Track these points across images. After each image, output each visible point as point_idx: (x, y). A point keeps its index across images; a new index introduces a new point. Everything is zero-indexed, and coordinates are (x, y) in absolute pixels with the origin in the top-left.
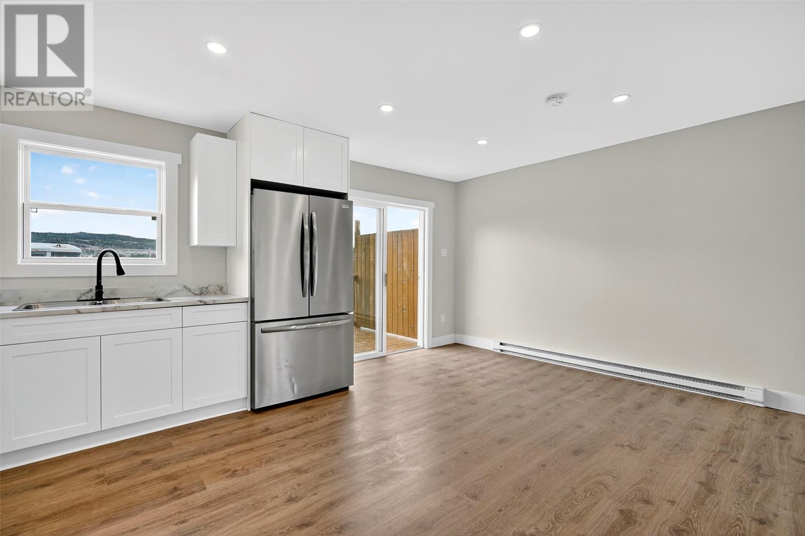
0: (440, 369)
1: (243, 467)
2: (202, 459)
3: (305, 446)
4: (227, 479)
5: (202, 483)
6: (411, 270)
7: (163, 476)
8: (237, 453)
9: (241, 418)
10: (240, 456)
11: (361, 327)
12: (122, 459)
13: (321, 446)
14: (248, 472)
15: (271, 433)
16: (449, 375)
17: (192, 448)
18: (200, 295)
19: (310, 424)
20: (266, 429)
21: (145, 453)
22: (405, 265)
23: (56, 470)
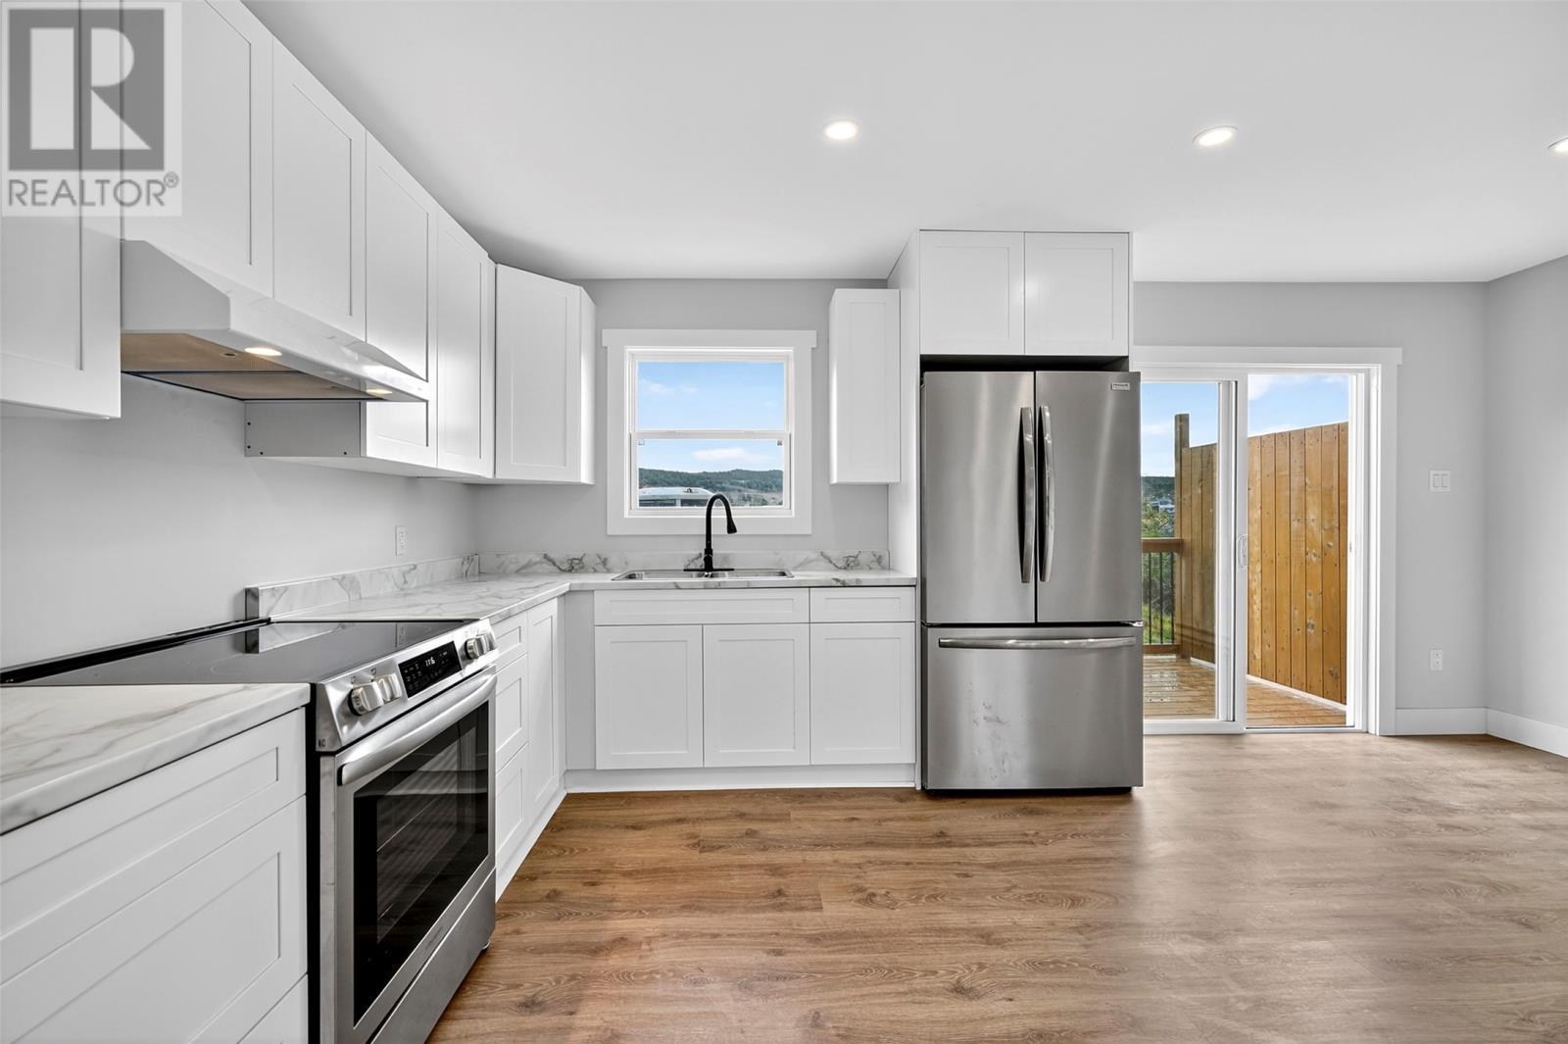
0: (1414, 799)
1: (888, 893)
2: (825, 856)
3: (1008, 890)
4: (857, 904)
5: (817, 897)
6: (1331, 529)
7: (768, 865)
8: (883, 863)
9: (901, 801)
10: (885, 870)
11: (1192, 659)
12: (722, 819)
13: (1042, 901)
14: (893, 906)
15: (949, 844)
16: (1448, 820)
17: (817, 831)
18: (845, 568)
19: (1029, 849)
20: (942, 832)
21: (751, 820)
22: (1313, 514)
23: (651, 811)
